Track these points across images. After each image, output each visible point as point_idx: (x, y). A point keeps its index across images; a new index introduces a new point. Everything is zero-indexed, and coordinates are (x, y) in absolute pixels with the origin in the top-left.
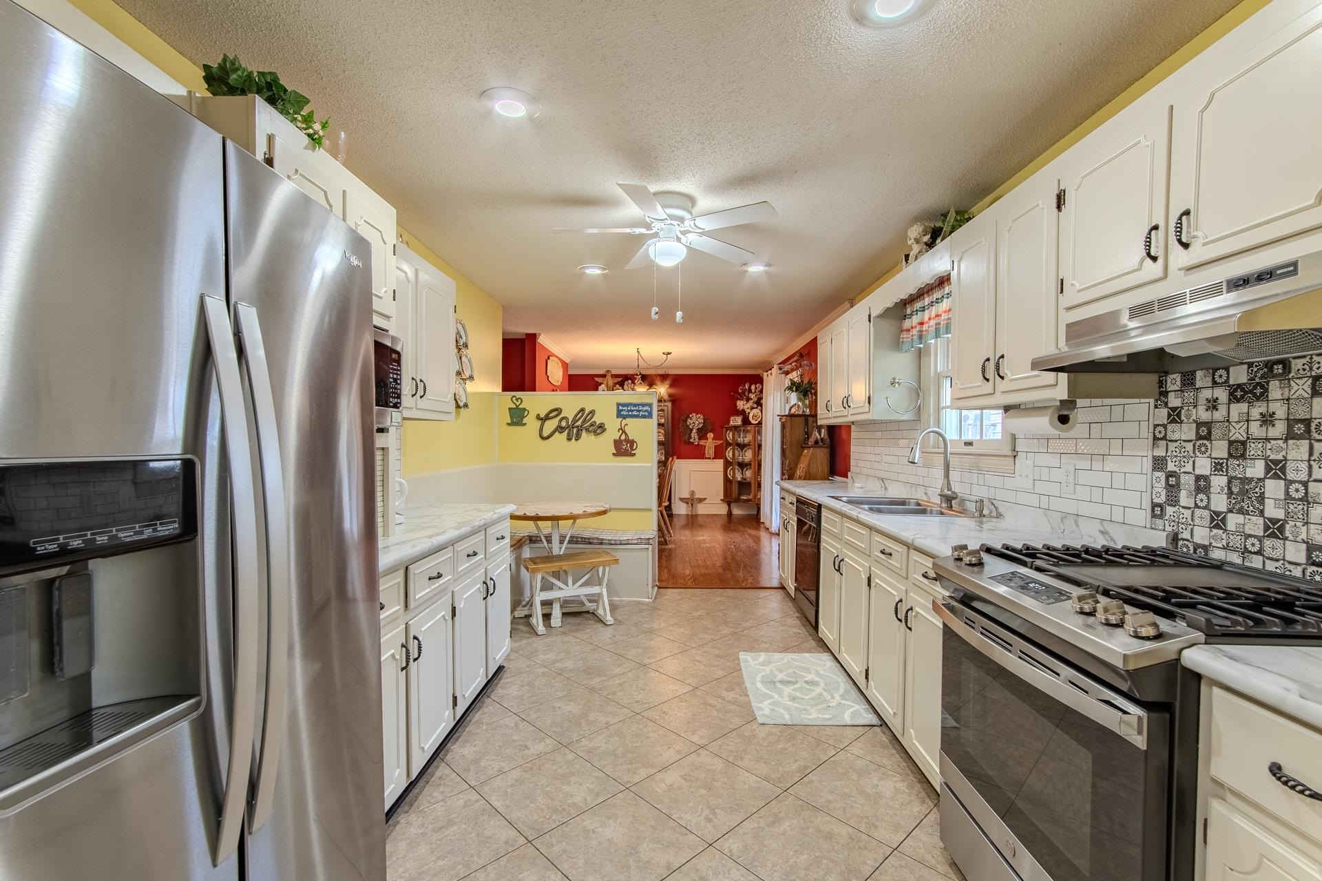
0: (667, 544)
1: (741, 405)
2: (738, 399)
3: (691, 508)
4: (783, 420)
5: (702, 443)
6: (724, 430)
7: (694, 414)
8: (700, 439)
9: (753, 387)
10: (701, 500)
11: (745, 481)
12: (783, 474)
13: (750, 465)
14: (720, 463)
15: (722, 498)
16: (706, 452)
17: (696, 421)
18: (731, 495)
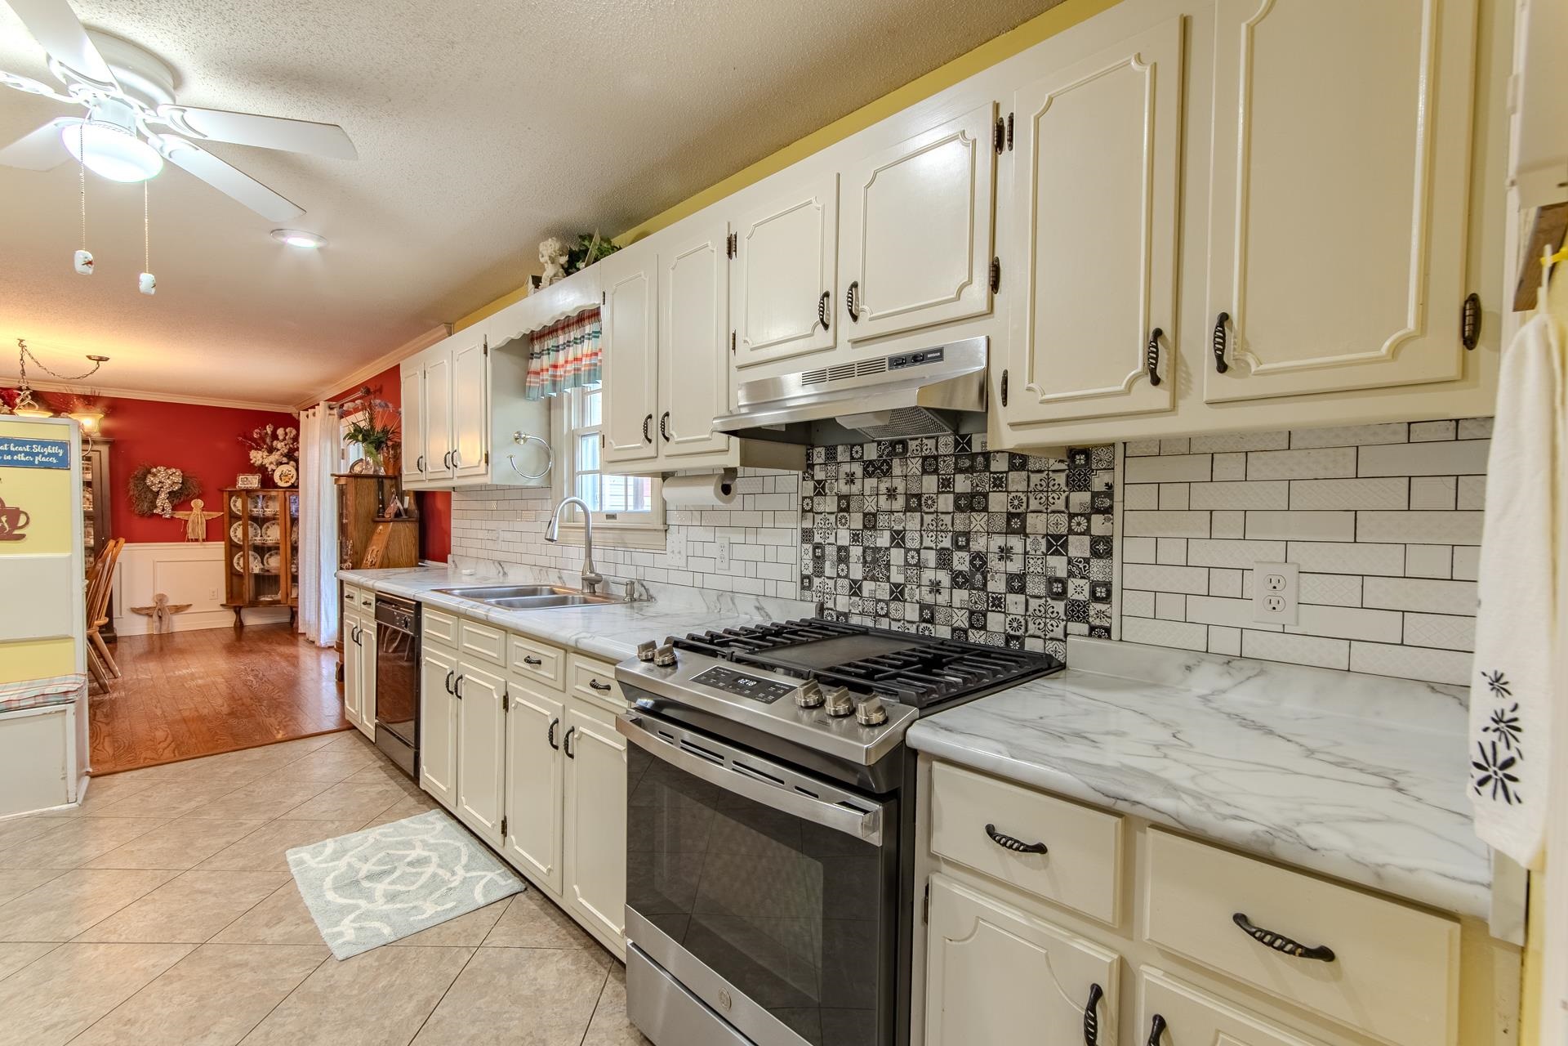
0: (106, 693)
1: (257, 457)
2: (252, 448)
3: (158, 624)
4: (343, 481)
5: (180, 515)
6: (226, 495)
7: (162, 469)
8: (174, 508)
9: (280, 432)
10: (178, 609)
11: (266, 574)
12: (342, 561)
13: (277, 548)
14: (218, 549)
15: (224, 602)
16: (190, 530)
17: (166, 479)
18: (241, 596)
